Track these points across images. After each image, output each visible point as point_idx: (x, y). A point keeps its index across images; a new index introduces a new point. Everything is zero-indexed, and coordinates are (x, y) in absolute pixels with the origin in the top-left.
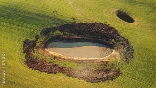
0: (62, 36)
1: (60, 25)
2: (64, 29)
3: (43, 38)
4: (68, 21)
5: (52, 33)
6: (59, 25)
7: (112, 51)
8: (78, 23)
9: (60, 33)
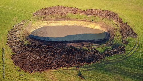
0: (92, 45)
1: (102, 62)
2: (93, 54)
3: (117, 41)
4: (90, 70)
5: (108, 48)
6: (104, 61)
7: (32, 33)
8: (71, 66)
9: (98, 49)
